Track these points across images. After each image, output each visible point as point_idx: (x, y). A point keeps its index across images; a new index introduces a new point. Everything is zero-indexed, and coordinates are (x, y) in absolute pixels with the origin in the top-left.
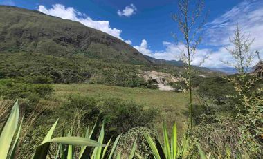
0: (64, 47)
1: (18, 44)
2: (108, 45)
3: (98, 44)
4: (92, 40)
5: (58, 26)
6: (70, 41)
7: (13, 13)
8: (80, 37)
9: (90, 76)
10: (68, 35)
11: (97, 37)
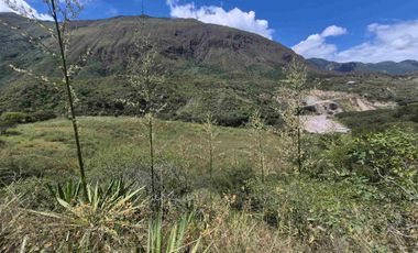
0: (173, 61)
1: (125, 64)
2: (235, 49)
3: (220, 49)
4: (211, 44)
5: (166, 32)
6: (180, 51)
7: (120, 25)
8: (194, 43)
9: (185, 102)
10: (178, 42)
11: (219, 38)
